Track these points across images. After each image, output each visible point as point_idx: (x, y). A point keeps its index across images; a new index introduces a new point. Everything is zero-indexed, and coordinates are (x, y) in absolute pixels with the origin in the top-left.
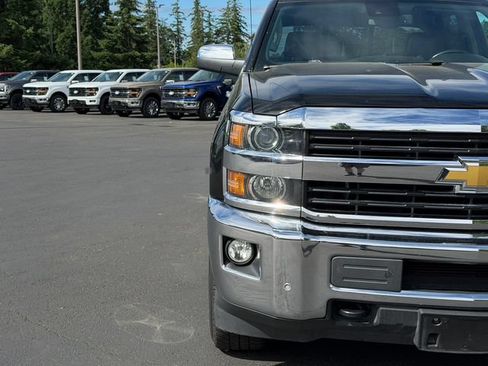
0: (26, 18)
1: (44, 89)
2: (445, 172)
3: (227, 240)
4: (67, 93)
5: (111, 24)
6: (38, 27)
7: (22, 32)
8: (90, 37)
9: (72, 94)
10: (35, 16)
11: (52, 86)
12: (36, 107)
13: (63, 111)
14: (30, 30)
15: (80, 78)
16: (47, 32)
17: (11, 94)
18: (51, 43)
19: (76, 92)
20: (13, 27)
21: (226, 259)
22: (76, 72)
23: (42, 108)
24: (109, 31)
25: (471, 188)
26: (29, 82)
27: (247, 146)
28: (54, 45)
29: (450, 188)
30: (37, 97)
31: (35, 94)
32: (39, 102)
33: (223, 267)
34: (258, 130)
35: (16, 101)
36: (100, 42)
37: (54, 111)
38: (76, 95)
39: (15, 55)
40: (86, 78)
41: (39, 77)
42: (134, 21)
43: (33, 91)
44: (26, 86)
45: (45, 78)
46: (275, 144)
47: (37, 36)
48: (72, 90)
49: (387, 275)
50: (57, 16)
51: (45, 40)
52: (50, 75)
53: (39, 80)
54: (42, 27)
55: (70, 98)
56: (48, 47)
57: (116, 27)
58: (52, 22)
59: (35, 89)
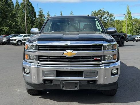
0: (13, 20)
1: (15, 39)
2: (64, 53)
3: (24, 68)
4: (22, 40)
5: (37, 21)
6: (16, 22)
7: (12, 24)
8: (31, 25)
9: (23, 40)
10: (16, 19)
11: (18, 38)
12: (14, 44)
13: (21, 45)
14: (14, 23)
15: (25, 36)
16: (19, 24)
17: (7, 41)
18: (20, 27)
19: (24, 40)
20: (9, 23)
21: (24, 72)
22: (25, 34)
23: (15, 44)
24: (36, 23)
25: (69, 56)
26: (12, 37)
27: (28, 49)
28: (21, 27)
29: (65, 56)
30: (14, 41)
31: (13, 41)
32: (14, 43)
33: (24, 74)
34: (30, 46)
35: (8, 43)
36: (33, 26)
37: (18, 45)
38: (24, 41)
39: (10, 30)
40: (27, 36)
41: (15, 36)
42: (43, 20)
43: (13, 40)
44: (11, 38)
45: (16, 36)
46: (33, 48)
47: (16, 25)
48: (23, 39)
49: (53, 74)
50: (22, 19)
51: (18, 26)
52: (18, 35)
53: (15, 37)
54: (18, 22)
55: (22, 42)
56: (19, 28)
57: (38, 22)
58: (20, 21)
59: (13, 39)
